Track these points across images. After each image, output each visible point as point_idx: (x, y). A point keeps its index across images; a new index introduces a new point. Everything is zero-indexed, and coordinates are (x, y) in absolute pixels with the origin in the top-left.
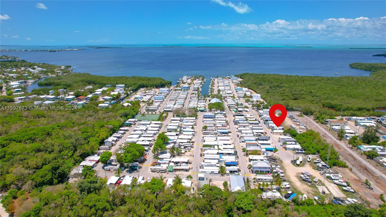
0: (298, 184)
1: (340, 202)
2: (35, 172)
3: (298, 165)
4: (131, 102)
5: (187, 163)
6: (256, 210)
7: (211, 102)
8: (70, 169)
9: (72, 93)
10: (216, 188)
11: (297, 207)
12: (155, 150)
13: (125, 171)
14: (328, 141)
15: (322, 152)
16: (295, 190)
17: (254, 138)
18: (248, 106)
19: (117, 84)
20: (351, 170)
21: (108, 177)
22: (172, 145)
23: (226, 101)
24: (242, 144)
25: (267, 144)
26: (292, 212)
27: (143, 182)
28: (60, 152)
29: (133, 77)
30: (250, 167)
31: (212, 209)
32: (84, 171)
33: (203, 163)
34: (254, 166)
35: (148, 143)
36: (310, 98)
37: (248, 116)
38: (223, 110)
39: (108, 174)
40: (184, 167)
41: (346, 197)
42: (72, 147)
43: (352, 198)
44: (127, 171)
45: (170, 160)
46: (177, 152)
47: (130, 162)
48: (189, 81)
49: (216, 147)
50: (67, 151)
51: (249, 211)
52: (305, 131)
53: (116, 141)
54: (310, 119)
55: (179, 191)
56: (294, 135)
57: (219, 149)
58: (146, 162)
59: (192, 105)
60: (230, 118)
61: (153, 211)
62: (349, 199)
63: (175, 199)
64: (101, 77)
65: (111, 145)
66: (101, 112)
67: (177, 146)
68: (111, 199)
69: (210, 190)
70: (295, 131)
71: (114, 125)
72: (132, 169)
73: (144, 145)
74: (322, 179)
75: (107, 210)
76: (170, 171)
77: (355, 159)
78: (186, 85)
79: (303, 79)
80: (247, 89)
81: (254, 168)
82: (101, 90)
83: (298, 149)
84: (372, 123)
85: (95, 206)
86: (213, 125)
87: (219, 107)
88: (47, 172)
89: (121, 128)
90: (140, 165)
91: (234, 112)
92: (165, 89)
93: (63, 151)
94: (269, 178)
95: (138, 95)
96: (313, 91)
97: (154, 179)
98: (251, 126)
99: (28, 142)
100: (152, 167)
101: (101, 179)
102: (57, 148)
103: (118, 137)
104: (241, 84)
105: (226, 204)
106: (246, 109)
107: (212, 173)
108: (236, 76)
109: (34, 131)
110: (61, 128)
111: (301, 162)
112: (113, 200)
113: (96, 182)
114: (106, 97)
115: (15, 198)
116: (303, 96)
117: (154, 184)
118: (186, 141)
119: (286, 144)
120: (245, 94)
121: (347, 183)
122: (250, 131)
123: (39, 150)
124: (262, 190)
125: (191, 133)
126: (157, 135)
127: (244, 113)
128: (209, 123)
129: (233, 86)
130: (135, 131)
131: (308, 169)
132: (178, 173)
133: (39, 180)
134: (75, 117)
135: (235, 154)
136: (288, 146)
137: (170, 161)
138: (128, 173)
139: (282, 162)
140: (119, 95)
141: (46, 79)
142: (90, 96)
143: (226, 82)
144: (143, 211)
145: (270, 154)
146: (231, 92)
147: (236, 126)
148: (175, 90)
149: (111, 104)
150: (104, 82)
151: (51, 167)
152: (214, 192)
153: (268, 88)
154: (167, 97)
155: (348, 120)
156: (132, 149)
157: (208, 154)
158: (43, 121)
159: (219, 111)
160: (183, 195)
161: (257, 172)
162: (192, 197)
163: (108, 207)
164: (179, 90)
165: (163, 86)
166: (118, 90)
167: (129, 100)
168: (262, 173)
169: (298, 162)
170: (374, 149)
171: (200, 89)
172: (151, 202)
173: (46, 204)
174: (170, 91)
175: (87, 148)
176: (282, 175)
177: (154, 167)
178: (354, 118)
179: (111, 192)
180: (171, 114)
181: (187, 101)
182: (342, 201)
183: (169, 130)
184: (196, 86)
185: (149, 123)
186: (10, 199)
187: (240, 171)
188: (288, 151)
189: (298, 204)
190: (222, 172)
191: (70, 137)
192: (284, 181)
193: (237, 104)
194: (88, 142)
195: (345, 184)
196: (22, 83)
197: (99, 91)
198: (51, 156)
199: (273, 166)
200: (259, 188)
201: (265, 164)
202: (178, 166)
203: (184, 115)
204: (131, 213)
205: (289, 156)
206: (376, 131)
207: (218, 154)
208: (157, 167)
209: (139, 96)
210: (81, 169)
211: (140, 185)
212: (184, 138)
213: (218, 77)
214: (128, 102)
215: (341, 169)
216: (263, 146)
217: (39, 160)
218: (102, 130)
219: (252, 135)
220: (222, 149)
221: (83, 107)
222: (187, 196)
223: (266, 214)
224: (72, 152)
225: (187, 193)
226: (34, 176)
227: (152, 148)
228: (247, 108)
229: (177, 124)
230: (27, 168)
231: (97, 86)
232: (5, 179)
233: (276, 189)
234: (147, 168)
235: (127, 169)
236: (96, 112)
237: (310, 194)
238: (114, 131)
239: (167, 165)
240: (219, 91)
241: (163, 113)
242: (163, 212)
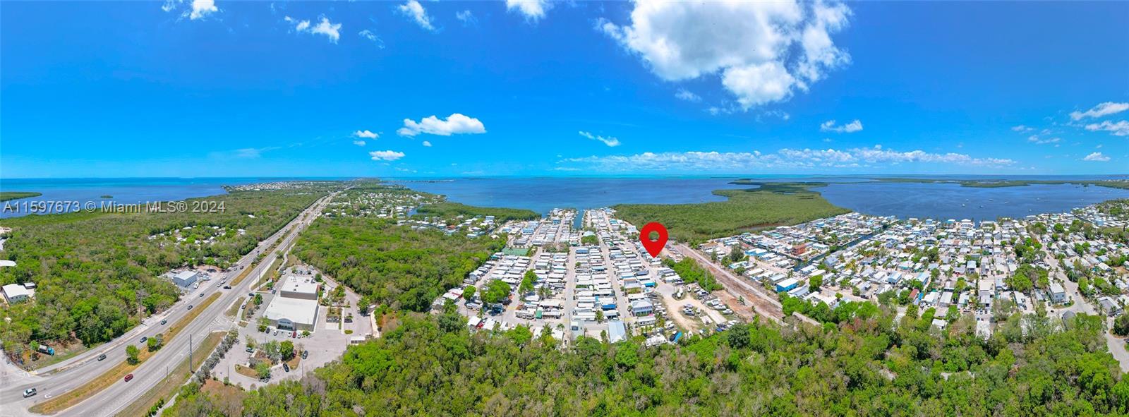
0: (683, 321)
1: (723, 328)
2: (403, 293)
3: (679, 298)
4: (499, 235)
5: (557, 308)
6: (640, 365)
7: (584, 235)
8: (433, 299)
9: (444, 221)
10: (592, 340)
11: (683, 348)
12: (522, 289)
13: (487, 313)
14: (704, 265)
15: (700, 279)
16: (681, 330)
17: (632, 274)
18: (624, 238)
19: (487, 215)
20: (727, 291)
21: (469, 317)
22: (541, 285)
23: (600, 234)
24: (620, 282)
25: (647, 279)
26: (679, 357)
27: (506, 329)
28: (427, 278)
29: (502, 209)
30: (630, 309)
31: (588, 369)
32: (446, 303)
33: (576, 308)
34: (634, 307)
35: (514, 281)
36: (682, 225)
37: (625, 249)
38: (597, 244)
39: (470, 312)
40: (554, 312)
41: (726, 320)
42: (437, 275)
43: (732, 320)
44: (490, 313)
45: (538, 303)
46: (546, 293)
47: (494, 302)
48: (560, 214)
49: (591, 287)
50: (433, 279)
51: (633, 367)
52: (682, 260)
53: (482, 275)
54: (685, 246)
55: (548, 345)
56: (671, 266)
57: (594, 290)
58: (511, 304)
59: (564, 239)
60: (605, 253)
61: (516, 369)
62: (730, 322)
63: (543, 356)
64: (473, 207)
65: (475, 280)
66: (469, 242)
67: (546, 286)
68: (470, 344)
69: (586, 343)
70: (672, 260)
71: (480, 258)
72: (496, 312)
73: (510, 283)
74: (703, 307)
75: (464, 358)
76: (538, 318)
77: (729, 279)
78: (557, 218)
79: (674, 208)
80: (621, 221)
81: (635, 309)
82: (471, 220)
83: (677, 280)
84: (736, 242)
85: (452, 348)
86: (586, 261)
87: (593, 241)
88: (412, 296)
89: (488, 262)
90: (504, 307)
91: (609, 246)
92: (534, 223)
93: (429, 277)
94: (652, 319)
95: (507, 226)
96: (685, 219)
97: (519, 327)
98: (628, 260)
99: (402, 261)
100: (517, 311)
101: (462, 317)
102: (424, 274)
103: (484, 272)
104: (615, 216)
105: (605, 361)
106: (621, 242)
107: (587, 320)
108: (609, 207)
109: (408, 253)
110: (431, 253)
111: (682, 294)
112: (473, 347)
113: (457, 320)
114: (475, 228)
115: (384, 313)
116: (676, 225)
117: (519, 333)
118: (557, 280)
119: (665, 276)
120: (620, 227)
121: (726, 305)
122: (628, 266)
123: (409, 272)
124: (646, 335)
125: (562, 271)
126: (525, 272)
127: (620, 246)
128: (583, 258)
129: (606, 218)
130: (501, 266)
131: (689, 301)
132: (547, 320)
133: (405, 302)
134: (444, 245)
135: (613, 294)
136: (667, 279)
137: (538, 305)
138: (490, 316)
139: (663, 298)
140: (488, 226)
141: (424, 207)
142: (460, 225)
143: (600, 214)
144: (504, 367)
145: (651, 290)
146: (605, 225)
147: (613, 262)
148: (546, 223)
149: (479, 235)
150: (474, 213)
151: (416, 292)
152: (590, 345)
153: (643, 218)
154: (537, 230)
155: (718, 241)
156: (496, 287)
157: (582, 296)
158: (416, 244)
159: (593, 246)
160: (552, 350)
161: (638, 315)
162: (563, 353)
163: (466, 354)
164: (549, 223)
165: (532, 218)
166: (488, 221)
167: (498, 232)
168: (643, 314)
169: (679, 295)
170: (741, 265)
171: (573, 222)
172: (515, 356)
173: (408, 330)
174: (539, 224)
175: (452, 279)
176: (664, 313)
177: (520, 311)
178: (722, 239)
179: (471, 336)
180: (540, 249)
181: (558, 234)
182: (724, 326)
183: (539, 268)
184: (568, 219)
185: (516, 258)
186: (381, 312)
187: (619, 315)
188: (668, 284)
189: (684, 346)
190: (599, 318)
191: (437, 264)
192: (668, 320)
193: (613, 237)
194: (454, 273)
195: (724, 307)
196: (405, 208)
197: (469, 221)
198: (419, 280)
199: (655, 304)
200: (642, 334)
201: (646, 303)
202: (547, 311)
203: (555, 250)
204: (491, 368)
205: (669, 290)
206: (740, 248)
207: (593, 295)
208: (523, 312)
209: (508, 228)
210: (443, 301)
211: (502, 333)
212: (555, 276)
213: (590, 209)
214: (496, 234)
215: (719, 292)
216: (642, 282)
217: (408, 281)
218: (468, 261)
219: (630, 270)
220: (598, 290)
221: (453, 235)
222: (558, 352)
223: (652, 366)
224: (437, 280)
225: (558, 348)
226: (401, 297)
227: (518, 288)
228: (623, 240)
229: (547, 261)
230: (397, 287)
231: (467, 216)
232: (380, 292)
233: (660, 332)
234: (512, 311)
235: (490, 311)
236: (464, 241)
237: (695, 329)
238: (480, 264)
239: (535, 310)
240: (592, 224)
241: (532, 248)
242: (528, 372)
